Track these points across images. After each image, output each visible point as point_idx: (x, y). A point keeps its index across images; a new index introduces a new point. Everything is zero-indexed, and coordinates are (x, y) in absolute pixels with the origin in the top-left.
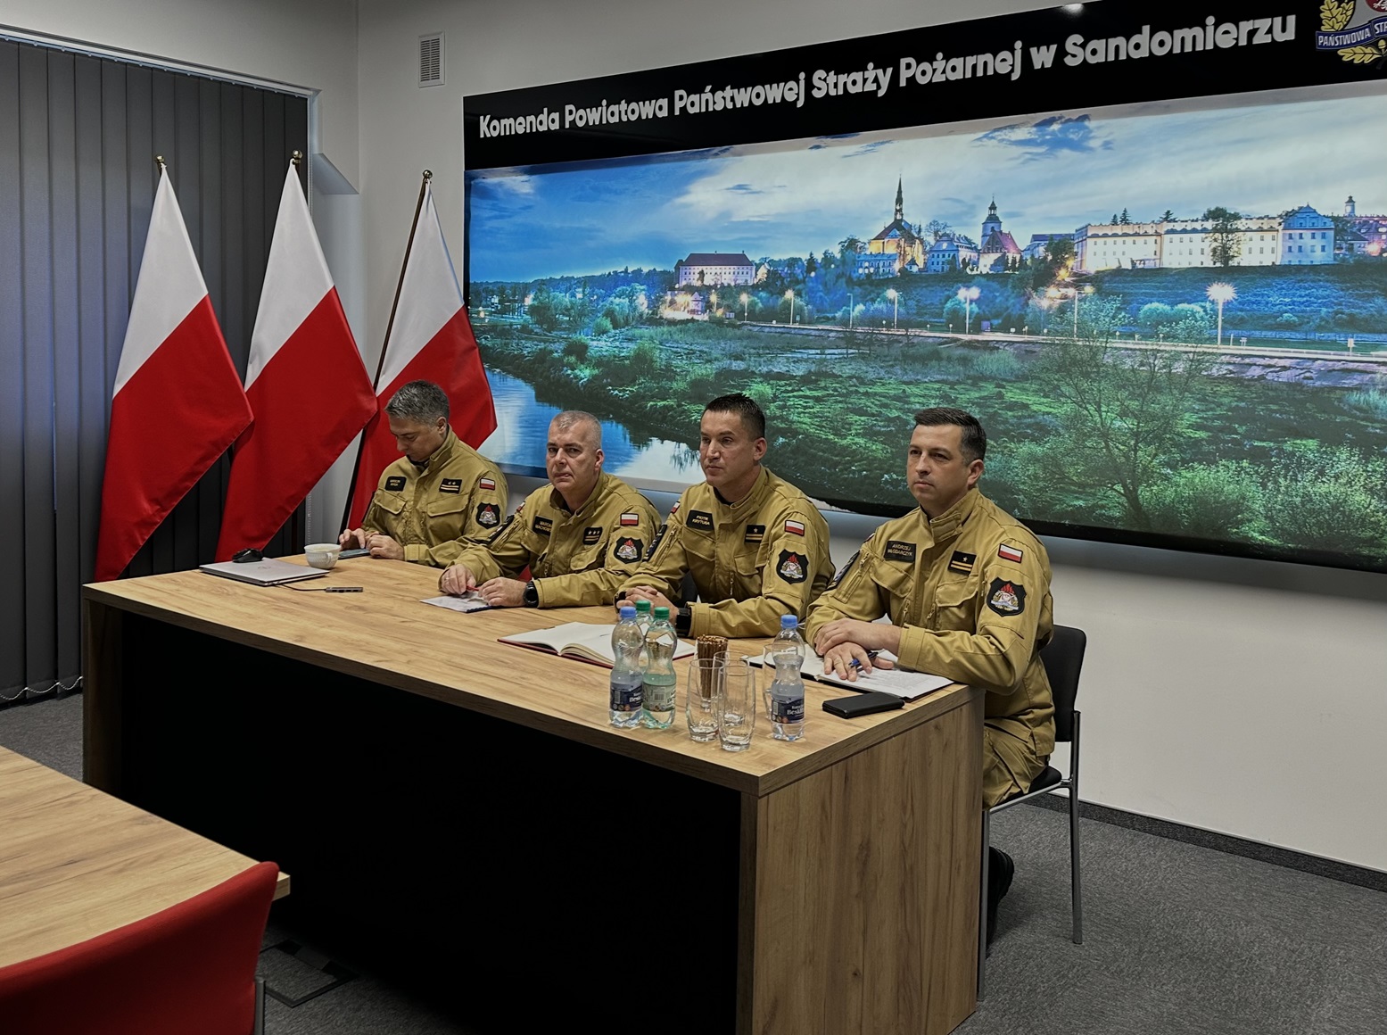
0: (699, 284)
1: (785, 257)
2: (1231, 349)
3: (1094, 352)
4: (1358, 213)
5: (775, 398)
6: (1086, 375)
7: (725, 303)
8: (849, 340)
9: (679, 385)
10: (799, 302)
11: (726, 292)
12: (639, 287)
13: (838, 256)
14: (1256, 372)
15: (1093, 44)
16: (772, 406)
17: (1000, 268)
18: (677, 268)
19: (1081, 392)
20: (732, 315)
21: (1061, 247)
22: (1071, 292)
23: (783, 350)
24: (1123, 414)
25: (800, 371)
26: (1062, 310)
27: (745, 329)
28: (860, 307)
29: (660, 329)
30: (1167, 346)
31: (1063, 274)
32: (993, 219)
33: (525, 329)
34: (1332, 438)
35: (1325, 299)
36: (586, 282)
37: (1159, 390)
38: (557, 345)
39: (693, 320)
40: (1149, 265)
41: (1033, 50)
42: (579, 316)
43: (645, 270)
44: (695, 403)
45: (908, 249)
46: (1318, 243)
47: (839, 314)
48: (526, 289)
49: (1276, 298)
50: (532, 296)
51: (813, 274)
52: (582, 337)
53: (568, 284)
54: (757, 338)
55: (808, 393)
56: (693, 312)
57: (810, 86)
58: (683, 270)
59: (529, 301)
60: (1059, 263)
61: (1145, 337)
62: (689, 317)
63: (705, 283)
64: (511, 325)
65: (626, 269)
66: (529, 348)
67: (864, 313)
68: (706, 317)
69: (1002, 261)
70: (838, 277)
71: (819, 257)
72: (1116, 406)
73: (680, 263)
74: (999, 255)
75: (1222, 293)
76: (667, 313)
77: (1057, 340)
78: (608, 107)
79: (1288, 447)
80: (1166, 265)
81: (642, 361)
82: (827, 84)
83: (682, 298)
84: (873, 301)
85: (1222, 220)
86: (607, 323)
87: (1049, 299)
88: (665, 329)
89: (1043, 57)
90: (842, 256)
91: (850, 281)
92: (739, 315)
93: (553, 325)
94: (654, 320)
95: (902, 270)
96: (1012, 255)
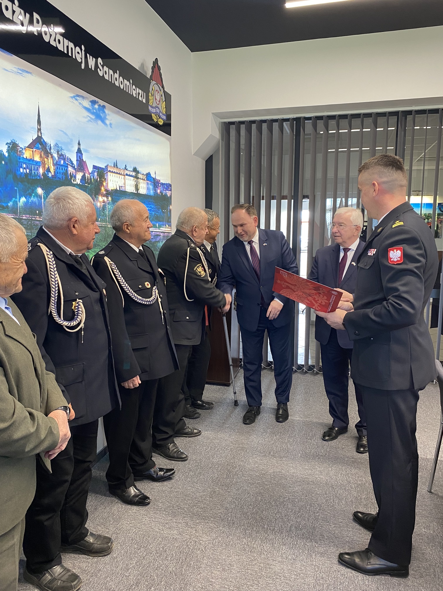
13: (6, 155)
15: (105, 68)
17: (83, 182)
21: (101, 174)
22: (105, 199)
26: (103, 208)
28: (22, 199)
31: (103, 190)
32: (79, 151)
40: (123, 189)
41: (88, 56)
45: (46, 159)
46: (151, 187)
60: (102, 184)
67: (26, 204)
69: (84, 177)
70: (7, 172)
74: (82, 173)
77: (103, 224)
80: (126, 190)
84: (29, 195)
85: (136, 173)
87: (100, 202)
89: (91, 63)
90: (9, 155)
91: (15, 178)
95: (44, 174)
96: (87, 175)
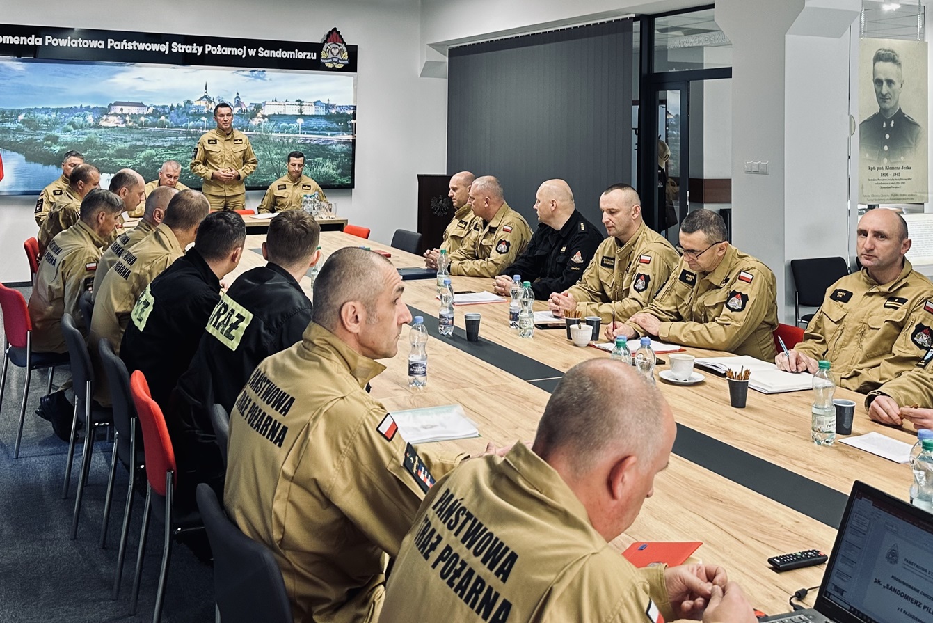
0: (120, 113)
1: (161, 104)
2: (303, 135)
3: (268, 137)
4: (331, 103)
5: (157, 155)
6: (266, 143)
7: (134, 120)
8: (188, 134)
9: (110, 152)
10: (167, 120)
11: (133, 116)
12: (88, 113)
13: (183, 106)
14: (308, 141)
15: (266, 51)
16: (156, 157)
17: (240, 112)
18: (109, 106)
19: (265, 148)
20: (137, 125)
21: (258, 107)
22: (262, 120)
23: (160, 137)
24: (276, 154)
25: (168, 144)
26: (259, 125)
27: (143, 130)
28: (192, 123)
29: (100, 130)
30: (287, 135)
31: (259, 115)
32: (238, 97)
33: (18, 130)
34: (325, 158)
35: (323, 123)
36: (57, 110)
37: (285, 147)
38: (39, 137)
39: (117, 127)
40: (282, 113)
41: (249, 50)
42: (53, 125)
43: (92, 106)
44: (118, 158)
45: (209, 104)
46: (322, 109)
47: (183, 125)
48: (20, 112)
49: (313, 123)
50: (24, 115)
51: (173, 111)
52: (56, 133)
53: (47, 111)
54: (148, 133)
55: (171, 152)
56: (117, 123)
57: (170, 47)
58: (112, 107)
59: (21, 117)
60: (259, 112)
61: (281, 133)
62: (116, 125)
63: (124, 112)
64: (9, 128)
65: (81, 106)
66: (21, 138)
67: (193, 125)
68: (124, 125)
69: (241, 110)
70: (183, 113)
71: (175, 106)
72: (274, 152)
73: (111, 104)
74: (240, 108)
75: (300, 121)
76: (103, 123)
77: (258, 133)
78: (71, 40)
79: (316, 160)
80: (286, 114)
81: (90, 143)
82: (177, 48)
83: (111, 118)
84: (197, 121)
85: (300, 102)
86: (71, 127)
87: (255, 122)
88: (103, 130)
89: (252, 52)
90: (185, 106)
91: (188, 114)
92: (141, 125)
93: (37, 128)
94: (97, 126)
95: (208, 111)
96: (244, 108)
